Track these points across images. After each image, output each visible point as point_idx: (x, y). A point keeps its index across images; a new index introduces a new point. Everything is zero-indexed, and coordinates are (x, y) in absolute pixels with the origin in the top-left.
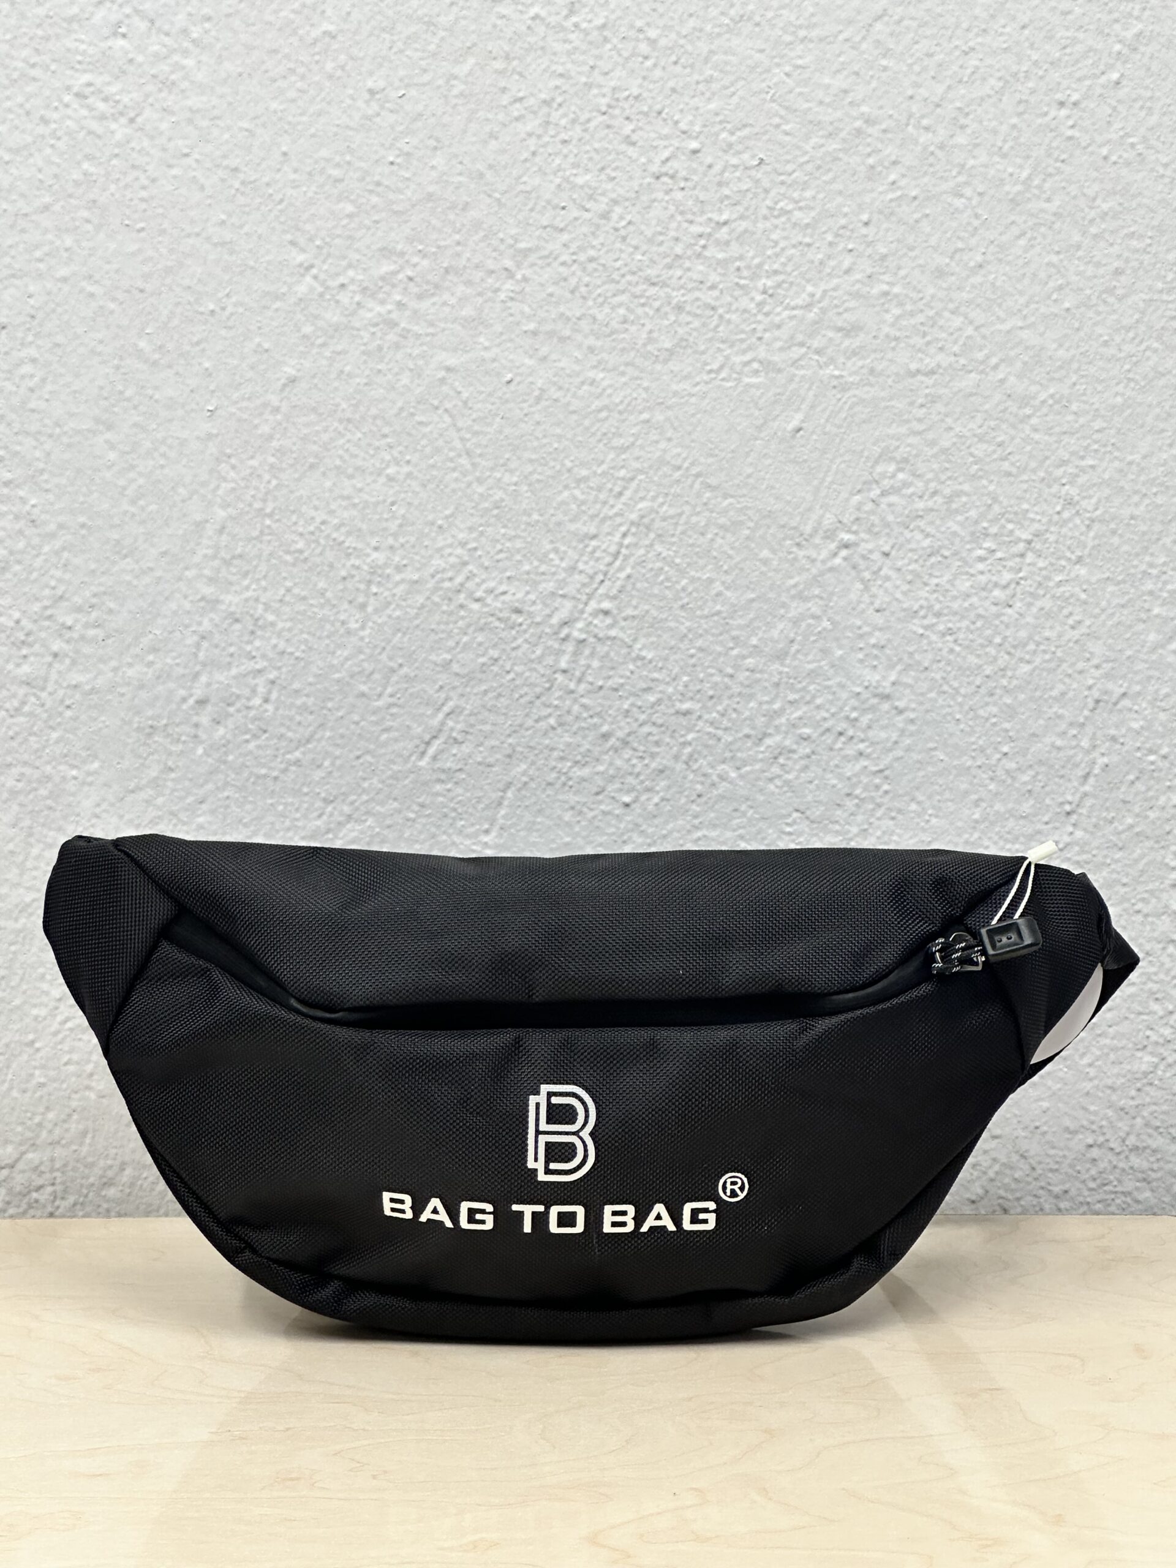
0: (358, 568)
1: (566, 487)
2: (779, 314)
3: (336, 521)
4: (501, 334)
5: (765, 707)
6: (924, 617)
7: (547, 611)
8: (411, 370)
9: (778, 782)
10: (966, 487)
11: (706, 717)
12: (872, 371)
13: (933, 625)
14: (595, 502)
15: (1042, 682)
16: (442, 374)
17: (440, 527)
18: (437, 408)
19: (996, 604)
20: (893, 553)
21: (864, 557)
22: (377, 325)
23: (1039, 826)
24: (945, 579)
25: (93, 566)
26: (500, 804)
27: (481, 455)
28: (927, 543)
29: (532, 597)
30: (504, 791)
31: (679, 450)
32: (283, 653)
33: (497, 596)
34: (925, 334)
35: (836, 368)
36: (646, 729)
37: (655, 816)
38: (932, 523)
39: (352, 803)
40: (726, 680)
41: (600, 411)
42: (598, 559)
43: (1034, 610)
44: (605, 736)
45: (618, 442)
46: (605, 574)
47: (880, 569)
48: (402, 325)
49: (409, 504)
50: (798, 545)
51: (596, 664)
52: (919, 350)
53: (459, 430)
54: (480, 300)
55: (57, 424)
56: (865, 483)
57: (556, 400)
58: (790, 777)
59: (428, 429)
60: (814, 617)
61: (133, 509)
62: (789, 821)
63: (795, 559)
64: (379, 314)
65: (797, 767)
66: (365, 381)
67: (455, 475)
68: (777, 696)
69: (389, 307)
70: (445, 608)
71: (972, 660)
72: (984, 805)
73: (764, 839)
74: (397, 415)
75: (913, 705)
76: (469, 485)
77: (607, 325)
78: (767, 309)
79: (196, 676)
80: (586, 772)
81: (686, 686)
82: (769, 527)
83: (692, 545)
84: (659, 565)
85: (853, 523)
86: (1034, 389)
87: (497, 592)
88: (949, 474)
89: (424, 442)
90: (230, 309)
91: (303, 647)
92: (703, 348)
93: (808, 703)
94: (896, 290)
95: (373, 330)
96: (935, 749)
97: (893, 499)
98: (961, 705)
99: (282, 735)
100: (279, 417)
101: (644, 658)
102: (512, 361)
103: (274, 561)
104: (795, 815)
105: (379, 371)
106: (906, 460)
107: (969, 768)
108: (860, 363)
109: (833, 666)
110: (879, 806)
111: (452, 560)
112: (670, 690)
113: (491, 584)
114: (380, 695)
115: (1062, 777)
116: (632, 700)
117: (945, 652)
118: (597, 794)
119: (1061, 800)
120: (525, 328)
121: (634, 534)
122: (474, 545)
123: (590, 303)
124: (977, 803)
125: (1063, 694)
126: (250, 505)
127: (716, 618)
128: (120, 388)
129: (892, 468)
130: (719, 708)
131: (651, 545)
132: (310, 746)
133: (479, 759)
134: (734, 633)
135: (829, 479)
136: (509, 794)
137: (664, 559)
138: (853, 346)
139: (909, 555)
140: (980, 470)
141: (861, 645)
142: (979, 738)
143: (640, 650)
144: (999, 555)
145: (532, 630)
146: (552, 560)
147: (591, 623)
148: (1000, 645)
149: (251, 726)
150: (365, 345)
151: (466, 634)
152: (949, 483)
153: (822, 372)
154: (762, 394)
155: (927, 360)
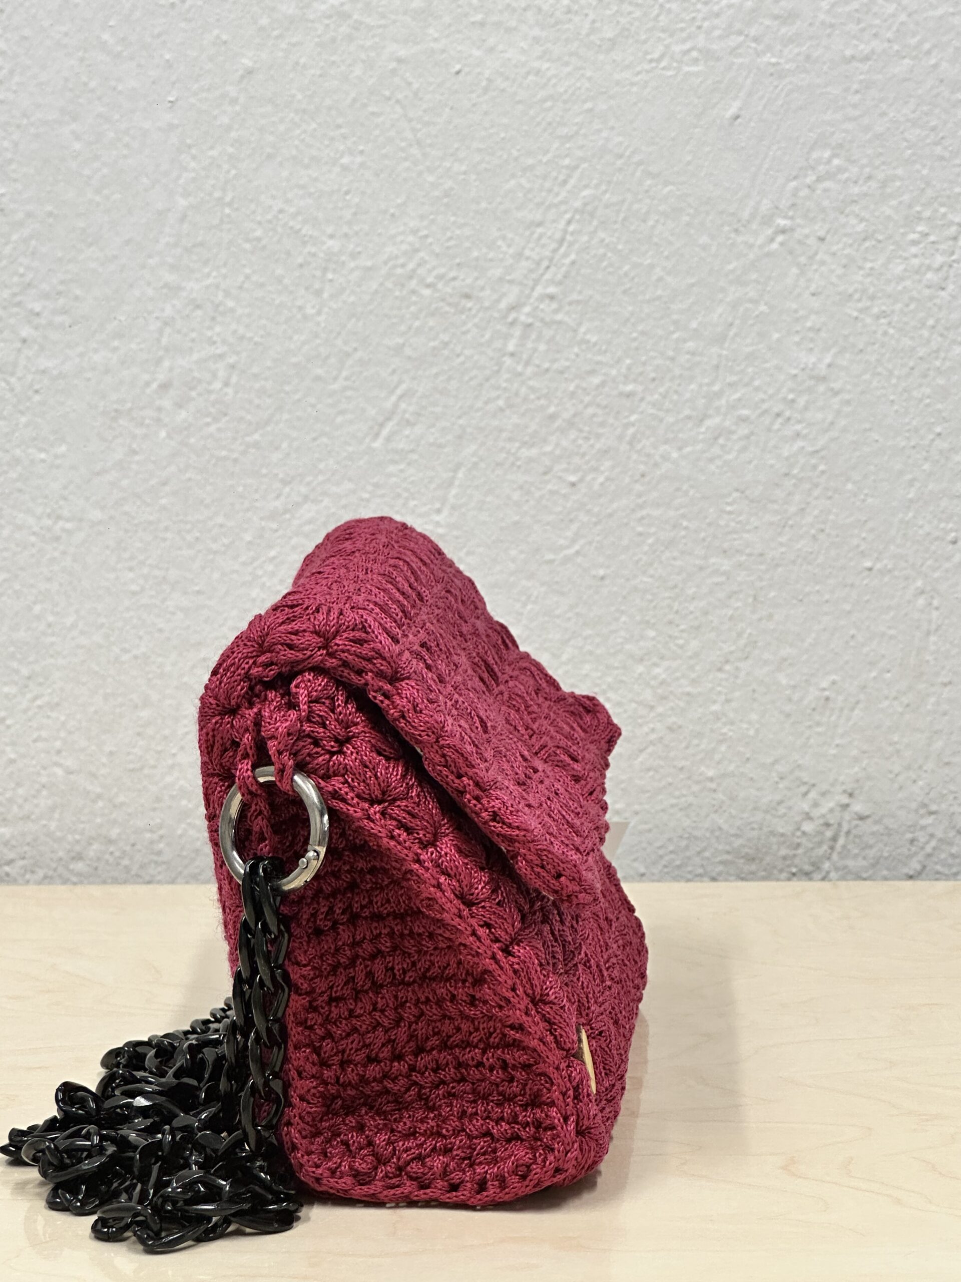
0: (314, 255)
1: (513, 176)
3: (292, 210)
4: (450, 25)
5: (705, 388)
6: (859, 300)
7: (495, 297)
8: (363, 61)
9: (718, 462)
10: (900, 172)
11: (649, 398)
12: (808, 57)
13: (867, 308)
14: (541, 189)
16: (393, 65)
17: (393, 215)
18: (389, 99)
19: (929, 287)
20: (829, 237)
21: (800, 242)
22: (330, 17)
24: (879, 262)
25: (60, 254)
26: (450, 483)
27: (430, 145)
28: (861, 227)
29: (481, 283)
30: (456, 470)
31: (620, 139)
32: (242, 338)
33: (447, 282)
34: (859, 21)
35: (773, 56)
36: (590, 410)
37: (600, 496)
38: (866, 208)
39: (308, 484)
40: (668, 362)
41: (544, 100)
42: (543, 246)
44: (552, 417)
45: (565, 131)
46: (551, 260)
47: (816, 253)
48: (355, 17)
49: (363, 193)
50: (736, 231)
51: (542, 347)
52: (854, 37)
53: (410, 120)
55: (25, 115)
56: (801, 169)
57: (503, 90)
58: (730, 457)
59: (381, 119)
60: (751, 301)
61: (98, 198)
62: (730, 500)
63: (733, 245)
64: (333, 6)
65: (736, 448)
66: (319, 72)
67: (407, 164)
68: (716, 378)
70: (397, 293)
71: (907, 342)
72: (917, 485)
73: (706, 518)
74: (351, 106)
75: (848, 387)
76: (420, 174)
77: (552, 15)
79: (159, 361)
80: (534, 452)
81: (629, 368)
82: (708, 213)
83: (635, 231)
84: (601, 251)
85: (789, 208)
87: (447, 278)
88: (883, 159)
89: (377, 132)
91: (262, 332)
92: (643, 37)
93: (747, 385)
95: (327, 22)
96: (870, 430)
97: (828, 184)
98: (896, 386)
100: (237, 108)
101: (588, 342)
102: (460, 52)
103: (233, 249)
104: (736, 495)
105: (334, 63)
106: (841, 146)
107: (904, 447)
108: (796, 51)
109: (770, 349)
110: (817, 485)
111: (404, 247)
112: (614, 372)
113: (442, 270)
114: (335, 379)
116: (577, 381)
117: (880, 332)
118: (545, 473)
120: (473, 19)
121: (578, 221)
122: (425, 232)
124: (911, 483)
126: (210, 194)
127: (657, 303)
128: (84, 79)
129: (827, 154)
130: (662, 390)
132: (269, 429)
133: (431, 440)
134: (675, 317)
135: (766, 166)
136: (460, 475)
137: (607, 245)
138: (790, 34)
139: (845, 239)
140: (914, 154)
141: (798, 328)
142: (913, 418)
143: (585, 333)
144: (932, 238)
145: (481, 315)
146: (499, 247)
147: (537, 307)
148: (933, 327)
149: (212, 410)
150: (319, 36)
151: (418, 319)
152: (883, 167)
153: (759, 60)
154: (701, 82)
155: (862, 47)
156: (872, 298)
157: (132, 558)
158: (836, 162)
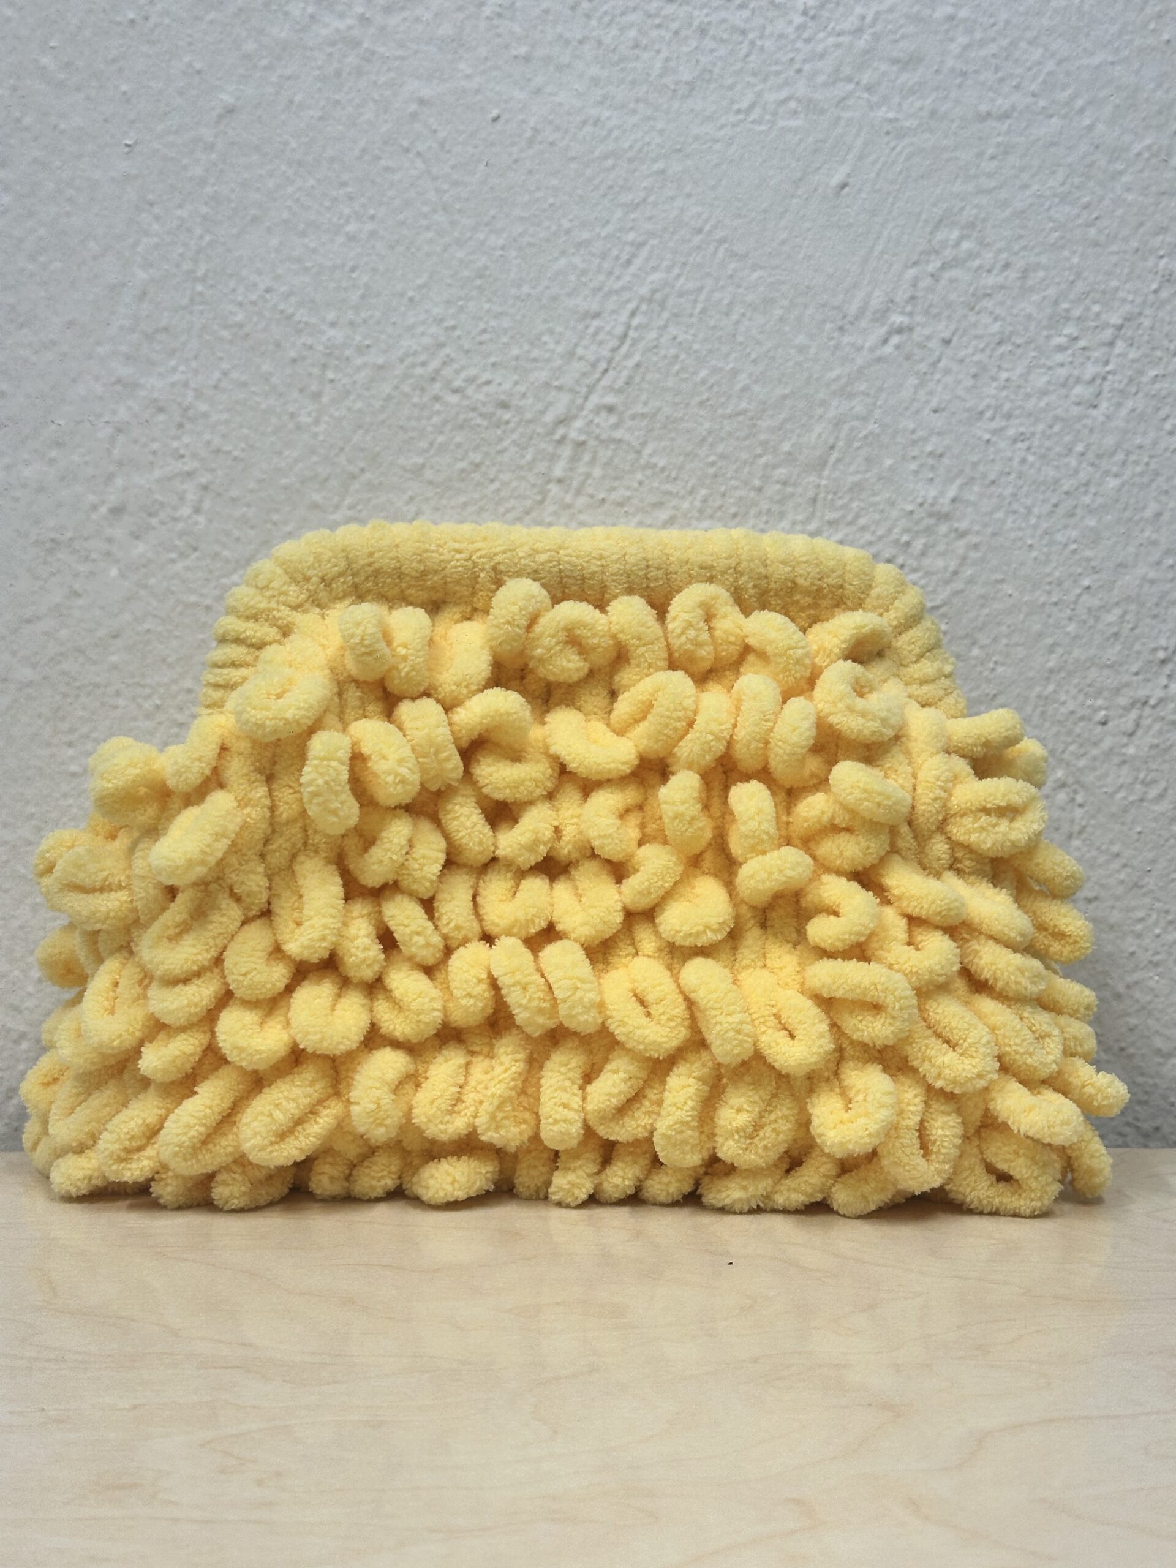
0: (311, 347)
1: (563, 253)
2: (823, 40)
3: (284, 289)
4: (486, 59)
6: (992, 419)
7: (540, 406)
8: (376, 102)
10: (1043, 259)
12: (933, 114)
13: (1002, 429)
14: (599, 271)
15: (1132, 501)
16: (413, 107)
17: (411, 300)
18: (407, 150)
19: (1078, 404)
20: (955, 340)
21: (921, 346)
22: (333, 44)
23: (1126, 678)
24: (1017, 372)
28: (996, 327)
29: (522, 388)
31: (699, 209)
32: (218, 451)
33: (479, 386)
34: (997, 69)
35: (890, 110)
38: (1002, 303)
40: (752, 494)
41: (606, 157)
42: (601, 343)
43: (1124, 412)
45: (627, 198)
46: (610, 362)
47: (939, 360)
49: (374, 270)
50: (841, 329)
51: (597, 472)
52: (990, 89)
53: (435, 178)
54: (461, 16)
56: (922, 253)
57: (552, 144)
59: (397, 176)
60: (857, 418)
61: (31, 267)
63: (837, 347)
64: (337, 30)
66: (319, 114)
67: (430, 235)
68: (813, 514)
69: (349, 21)
70: (416, 400)
71: (1049, 472)
72: (1060, 651)
74: (360, 158)
75: (976, 528)
76: (446, 248)
77: (614, 51)
78: (806, 35)
79: (110, 478)
81: (705, 501)
82: (806, 306)
83: (715, 327)
84: (673, 351)
85: (907, 302)
86: (1127, 138)
87: (479, 381)
88: (1023, 243)
89: (391, 193)
90: (154, 19)
91: (243, 445)
92: (730, 81)
93: (851, 523)
94: (963, 13)
95: (330, 50)
96: (1002, 581)
97: (955, 273)
98: (1035, 527)
99: (216, 556)
100: (213, 156)
101: (655, 466)
102: (498, 93)
103: (207, 337)
105: (338, 102)
106: (972, 225)
107: (1044, 604)
108: (918, 104)
109: (879, 479)
111: (426, 340)
112: (686, 505)
113: (473, 372)
114: (337, 507)
115: (1155, 617)
117: (1017, 460)
119: (1153, 645)
120: (514, 52)
121: (645, 313)
122: (452, 323)
123: (594, 23)
124: (1051, 649)
125: (1158, 515)
126: (178, 266)
127: (741, 418)
128: (17, 114)
129: (955, 234)
131: (665, 326)
134: (763, 437)
135: (879, 247)
137: (680, 343)
138: (911, 83)
139: (974, 343)
140: (1062, 238)
141: (915, 453)
142: (1055, 568)
143: (651, 455)
144: (1082, 343)
145: (520, 430)
146: (545, 343)
147: (591, 421)
148: (1083, 454)
149: (177, 543)
150: (320, 68)
151: (441, 432)
152: (1022, 253)
153: (872, 114)
154: (801, 140)
155: (1000, 101)
156: (1009, 416)
157: (72, 730)
158: (966, 245)
